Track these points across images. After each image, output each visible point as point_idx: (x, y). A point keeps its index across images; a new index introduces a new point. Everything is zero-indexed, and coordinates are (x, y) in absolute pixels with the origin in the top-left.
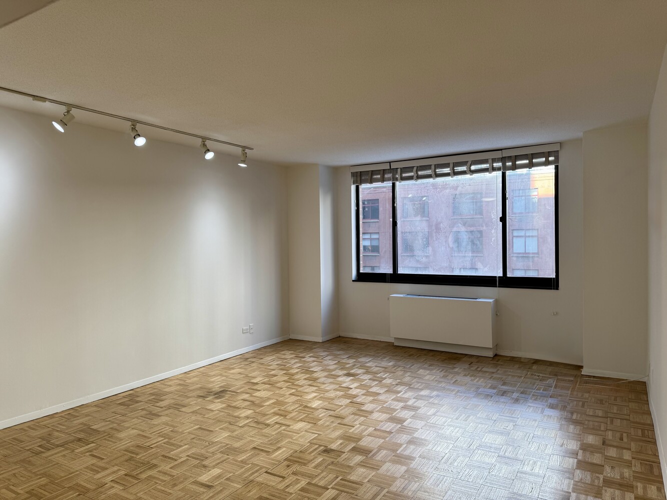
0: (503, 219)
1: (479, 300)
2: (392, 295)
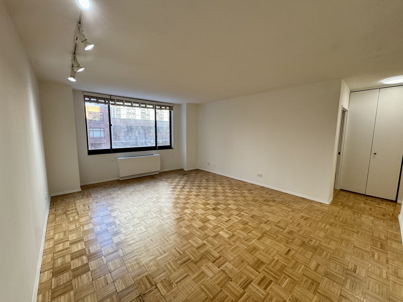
0: (156, 126)
1: (154, 155)
2: (118, 158)
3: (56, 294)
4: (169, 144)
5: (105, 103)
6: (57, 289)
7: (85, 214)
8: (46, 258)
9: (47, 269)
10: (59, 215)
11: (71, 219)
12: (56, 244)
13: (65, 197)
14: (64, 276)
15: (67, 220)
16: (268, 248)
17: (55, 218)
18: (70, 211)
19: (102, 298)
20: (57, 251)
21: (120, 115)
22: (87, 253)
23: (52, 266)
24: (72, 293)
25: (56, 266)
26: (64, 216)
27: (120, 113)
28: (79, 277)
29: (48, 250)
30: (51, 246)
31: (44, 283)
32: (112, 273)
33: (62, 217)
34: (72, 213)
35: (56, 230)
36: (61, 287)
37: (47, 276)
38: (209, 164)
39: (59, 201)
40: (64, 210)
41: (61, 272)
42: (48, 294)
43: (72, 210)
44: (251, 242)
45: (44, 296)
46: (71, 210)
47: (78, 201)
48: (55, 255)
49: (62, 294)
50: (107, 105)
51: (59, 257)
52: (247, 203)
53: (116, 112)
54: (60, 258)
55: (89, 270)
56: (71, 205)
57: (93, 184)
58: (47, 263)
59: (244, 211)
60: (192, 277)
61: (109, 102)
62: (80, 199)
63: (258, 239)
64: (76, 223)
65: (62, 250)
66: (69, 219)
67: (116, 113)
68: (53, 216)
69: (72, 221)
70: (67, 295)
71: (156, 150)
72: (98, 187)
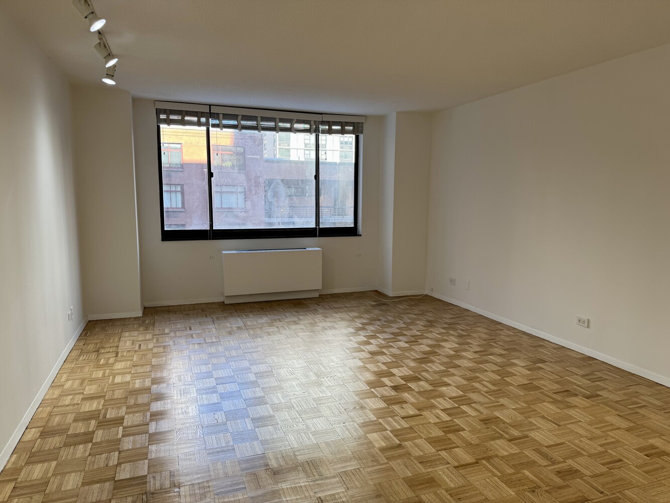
0: (317, 177)
1: (308, 249)
2: (224, 252)
3: (33, 459)
4: (351, 225)
5: (199, 124)
6: (38, 454)
7: (129, 357)
8: (41, 411)
9: (37, 426)
10: (88, 352)
11: (102, 361)
12: (62, 395)
13: (111, 323)
14: (54, 440)
15: (96, 362)
16: (465, 488)
17: (80, 356)
18: (106, 349)
19: (90, 480)
20: (59, 405)
21: (289, 150)
22: (101, 418)
23: (43, 424)
24: (54, 463)
25: (50, 425)
26: (94, 355)
27: (289, 145)
28: (72, 447)
29: (49, 402)
30: (55, 397)
31: (26, 442)
32: (121, 453)
33: (91, 356)
34: (109, 352)
35: (71, 375)
36: (44, 453)
37: (33, 435)
38: (452, 281)
39: (96, 330)
40: (98, 345)
41: (53, 434)
42: (25, 457)
43: (110, 347)
44: (433, 468)
45: (19, 458)
46: (108, 347)
47: (127, 334)
48: (55, 409)
49: (41, 462)
50: (204, 128)
51: (58, 414)
52: (501, 390)
53: (280, 145)
54: (60, 416)
55: (91, 441)
56: (112, 338)
57: (169, 306)
58: (40, 418)
59: (473, 405)
60: (252, 494)
61: (208, 121)
62: (131, 331)
63: (456, 467)
64: (106, 370)
65: (67, 406)
66: (99, 360)
67: (278, 147)
68: (77, 352)
69: (102, 365)
70: (46, 464)
71: (315, 236)
72: (175, 312)
